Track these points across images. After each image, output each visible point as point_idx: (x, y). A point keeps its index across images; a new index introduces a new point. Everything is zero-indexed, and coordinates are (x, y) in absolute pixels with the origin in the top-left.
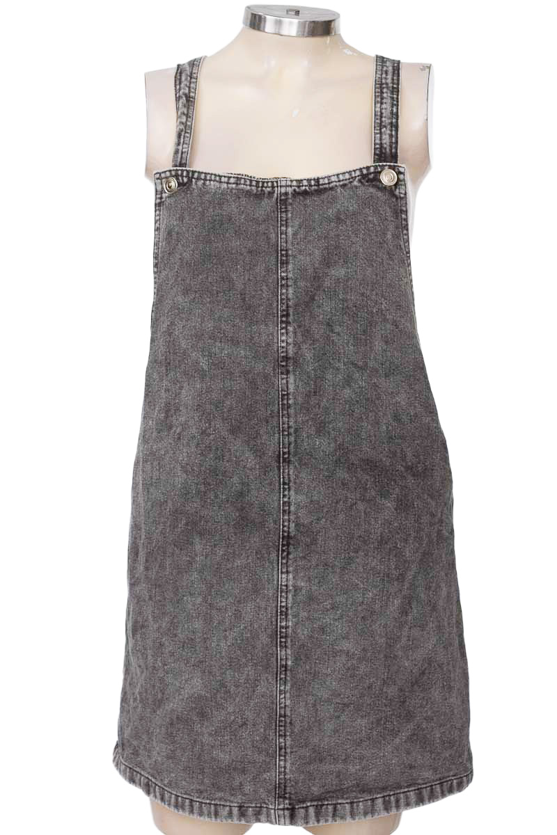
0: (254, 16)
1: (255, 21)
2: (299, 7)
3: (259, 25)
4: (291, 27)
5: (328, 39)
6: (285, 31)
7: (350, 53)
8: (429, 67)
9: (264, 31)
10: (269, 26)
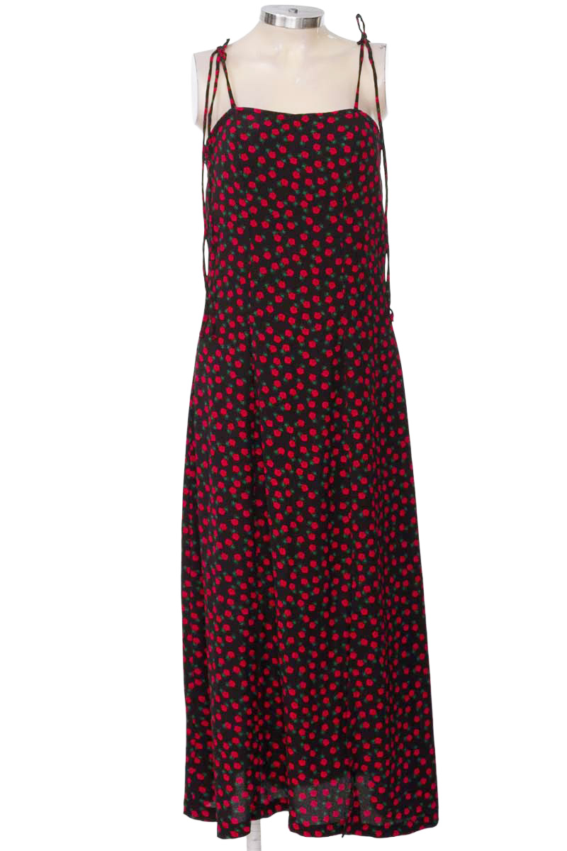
0: (268, 14)
1: (269, 19)
2: (297, 6)
3: (271, 22)
4: (292, 22)
5: (317, 29)
6: (288, 25)
7: (332, 37)
8: (385, 47)
9: (274, 25)
10: (278, 22)
